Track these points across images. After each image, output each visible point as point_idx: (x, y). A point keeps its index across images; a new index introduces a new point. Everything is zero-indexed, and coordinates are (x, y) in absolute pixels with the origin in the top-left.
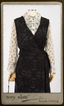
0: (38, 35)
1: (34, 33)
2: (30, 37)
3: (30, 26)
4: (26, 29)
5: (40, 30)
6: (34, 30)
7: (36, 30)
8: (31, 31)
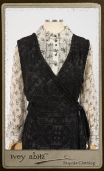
0: (64, 76)
1: (55, 70)
2: (48, 80)
3: (48, 56)
4: (40, 62)
5: (71, 65)
6: (56, 65)
7: (61, 65)
8: (50, 66)
